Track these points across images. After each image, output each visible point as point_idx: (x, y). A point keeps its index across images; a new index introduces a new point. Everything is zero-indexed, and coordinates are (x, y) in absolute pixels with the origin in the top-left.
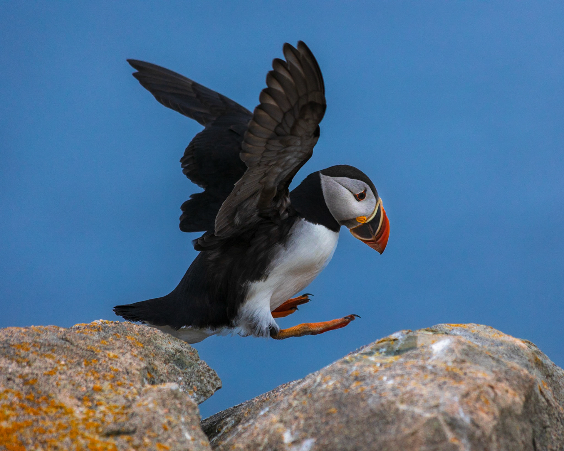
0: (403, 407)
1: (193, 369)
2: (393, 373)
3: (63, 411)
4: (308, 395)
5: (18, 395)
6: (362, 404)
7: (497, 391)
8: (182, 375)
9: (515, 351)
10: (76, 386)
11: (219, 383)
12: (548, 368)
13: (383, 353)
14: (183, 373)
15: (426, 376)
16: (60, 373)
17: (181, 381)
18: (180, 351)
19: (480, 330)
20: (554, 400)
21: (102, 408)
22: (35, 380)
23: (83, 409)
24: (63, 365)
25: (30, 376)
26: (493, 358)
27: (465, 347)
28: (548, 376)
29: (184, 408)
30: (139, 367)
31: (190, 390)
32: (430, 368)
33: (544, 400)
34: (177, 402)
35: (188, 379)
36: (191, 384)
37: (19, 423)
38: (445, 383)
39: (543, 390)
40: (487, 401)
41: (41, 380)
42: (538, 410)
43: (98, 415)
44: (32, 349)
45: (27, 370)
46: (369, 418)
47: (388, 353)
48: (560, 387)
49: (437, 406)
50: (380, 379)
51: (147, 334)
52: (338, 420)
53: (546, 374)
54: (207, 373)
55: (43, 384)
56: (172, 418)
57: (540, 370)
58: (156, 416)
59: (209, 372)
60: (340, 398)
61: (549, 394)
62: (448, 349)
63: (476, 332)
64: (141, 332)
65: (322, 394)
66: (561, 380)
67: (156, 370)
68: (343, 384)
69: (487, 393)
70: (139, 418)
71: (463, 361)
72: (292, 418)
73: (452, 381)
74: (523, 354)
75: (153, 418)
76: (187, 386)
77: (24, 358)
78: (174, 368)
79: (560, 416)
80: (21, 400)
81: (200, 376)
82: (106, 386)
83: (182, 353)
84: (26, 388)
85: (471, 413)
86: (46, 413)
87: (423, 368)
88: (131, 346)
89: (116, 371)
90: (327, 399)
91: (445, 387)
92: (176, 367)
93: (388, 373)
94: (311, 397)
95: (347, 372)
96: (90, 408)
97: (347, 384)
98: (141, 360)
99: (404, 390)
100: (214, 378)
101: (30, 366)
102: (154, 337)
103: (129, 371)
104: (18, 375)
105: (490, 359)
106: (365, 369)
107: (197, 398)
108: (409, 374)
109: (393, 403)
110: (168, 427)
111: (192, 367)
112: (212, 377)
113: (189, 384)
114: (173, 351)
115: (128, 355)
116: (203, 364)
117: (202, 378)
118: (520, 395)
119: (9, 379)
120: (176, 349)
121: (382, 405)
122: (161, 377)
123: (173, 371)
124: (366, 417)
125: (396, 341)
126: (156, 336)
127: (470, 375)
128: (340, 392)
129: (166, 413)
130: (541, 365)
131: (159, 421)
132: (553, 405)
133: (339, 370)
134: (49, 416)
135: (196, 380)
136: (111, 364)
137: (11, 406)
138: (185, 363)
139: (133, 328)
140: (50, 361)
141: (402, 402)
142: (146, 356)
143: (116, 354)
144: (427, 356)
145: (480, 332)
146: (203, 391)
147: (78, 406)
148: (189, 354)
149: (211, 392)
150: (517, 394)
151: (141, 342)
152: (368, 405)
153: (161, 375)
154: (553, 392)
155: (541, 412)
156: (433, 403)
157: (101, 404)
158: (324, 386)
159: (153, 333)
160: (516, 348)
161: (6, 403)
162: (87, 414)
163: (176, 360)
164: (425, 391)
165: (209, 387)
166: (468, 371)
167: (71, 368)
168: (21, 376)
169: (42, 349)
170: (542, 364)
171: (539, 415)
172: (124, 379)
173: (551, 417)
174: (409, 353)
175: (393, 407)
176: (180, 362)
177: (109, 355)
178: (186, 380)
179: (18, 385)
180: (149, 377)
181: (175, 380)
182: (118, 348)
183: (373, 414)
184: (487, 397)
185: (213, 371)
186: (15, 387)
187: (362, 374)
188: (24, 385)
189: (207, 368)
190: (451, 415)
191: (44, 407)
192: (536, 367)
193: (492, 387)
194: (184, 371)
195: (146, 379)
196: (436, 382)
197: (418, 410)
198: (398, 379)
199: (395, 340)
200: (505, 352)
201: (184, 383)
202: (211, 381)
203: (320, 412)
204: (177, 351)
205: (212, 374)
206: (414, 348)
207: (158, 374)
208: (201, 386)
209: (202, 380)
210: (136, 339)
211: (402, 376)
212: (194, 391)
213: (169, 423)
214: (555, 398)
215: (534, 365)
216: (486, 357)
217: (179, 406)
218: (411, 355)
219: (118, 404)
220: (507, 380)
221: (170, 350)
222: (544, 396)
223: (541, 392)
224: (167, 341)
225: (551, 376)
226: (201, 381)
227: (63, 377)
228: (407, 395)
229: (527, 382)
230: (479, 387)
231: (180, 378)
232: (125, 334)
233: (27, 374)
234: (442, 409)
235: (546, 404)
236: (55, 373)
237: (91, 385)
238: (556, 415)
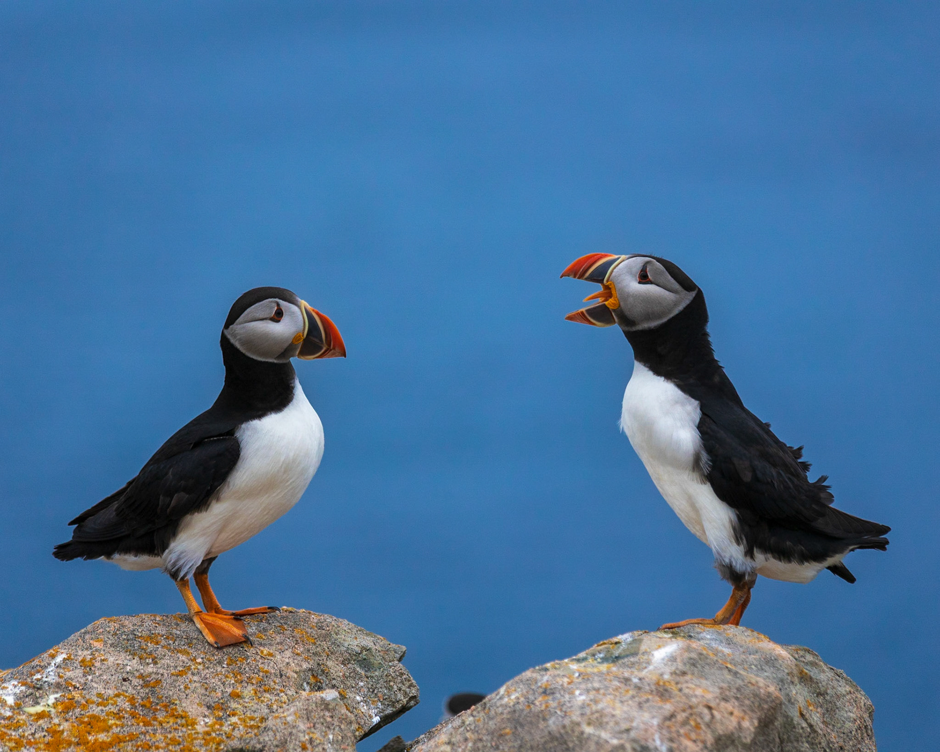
0: (589, 730)
1: (383, 672)
2: (590, 685)
3: (184, 721)
4: (486, 711)
5: (132, 700)
6: (542, 725)
7: (715, 713)
8: (366, 679)
9: (771, 661)
10: (209, 689)
11: (413, 691)
12: (820, 684)
13: (599, 660)
14: (367, 678)
15: (627, 691)
16: (193, 674)
17: (362, 687)
18: (368, 648)
19: (737, 634)
20: (822, 726)
21: (234, 719)
22: (158, 682)
23: (210, 721)
24: (200, 664)
25: (153, 676)
26: (730, 670)
27: (694, 655)
28: (819, 694)
29: (336, 723)
30: (298, 669)
31: (373, 699)
32: (635, 680)
33: (804, 725)
34: (327, 714)
35: (372, 685)
36: (375, 692)
37: (121, 735)
38: (648, 701)
39: (805, 712)
40: (698, 726)
41: (167, 681)
42: (792, 738)
43: (226, 728)
44: (163, 642)
45: (151, 669)
46: (545, 742)
47: (605, 660)
48: (837, 708)
49: (628, 731)
50: (572, 693)
51: (328, 626)
52: (510, 744)
53: (816, 691)
54: (399, 678)
55: (168, 686)
56: (317, 735)
57: (807, 686)
58: (294, 731)
59: (401, 677)
60: (520, 716)
61: (816, 718)
62: (671, 657)
63: (731, 636)
64: (319, 624)
65: (500, 709)
66: (841, 699)
67: (327, 673)
68: (527, 698)
69: (700, 715)
70: (271, 733)
71: (684, 673)
72: (462, 739)
73: (657, 698)
74: (781, 666)
75: (291, 734)
76: (370, 693)
77: (151, 653)
78: (354, 670)
79: (831, 745)
80: (133, 706)
81: (390, 681)
82: (248, 691)
83: (370, 651)
84: (143, 692)
85: (671, 740)
86: (161, 724)
87: (627, 680)
88: (297, 641)
89: (267, 672)
90: (505, 716)
91: (646, 705)
92: (358, 669)
93: (583, 686)
94: (487, 714)
95: (536, 683)
96: (219, 718)
97: (531, 697)
98: (306, 660)
99: (594, 708)
100: (407, 684)
101: (155, 663)
102: (336, 631)
103: (283, 673)
104: (137, 674)
105: (726, 672)
106: (558, 679)
107: (382, 709)
108: (607, 688)
109: (578, 724)
110: (309, 746)
111: (381, 669)
112: (405, 683)
113: (374, 691)
114: (358, 650)
115: (288, 653)
116: (395, 667)
117: (392, 684)
118: (751, 718)
119: (124, 680)
120: (363, 647)
121: (564, 727)
122: (334, 682)
123: (352, 674)
124: (543, 740)
125: (618, 645)
126: (339, 629)
127: (686, 691)
128: (521, 707)
129: (309, 728)
130: (808, 679)
131: (297, 737)
132: (820, 731)
133: (528, 680)
134: (163, 728)
135: (383, 686)
136: (262, 663)
137: (118, 715)
138: (373, 664)
139: (309, 619)
140: (183, 658)
141: (589, 724)
142: (315, 654)
143: (271, 651)
144: (644, 665)
145: (736, 635)
146: (391, 701)
147: (205, 716)
148: (381, 654)
149: (401, 702)
150: (747, 717)
151: (313, 637)
152: (548, 726)
153: (334, 679)
154: (824, 714)
155: (797, 741)
156: (624, 726)
157: (234, 715)
158: (506, 700)
159: (336, 626)
160: (773, 658)
161: (114, 709)
162: (212, 726)
163: (361, 660)
164: (619, 711)
165: (399, 695)
166: (684, 686)
167: (208, 668)
168: (142, 676)
169: (177, 643)
170: (811, 678)
171: (795, 744)
172: (274, 683)
173: (815, 746)
174: (626, 660)
175: (577, 730)
176: (366, 664)
177: (262, 652)
178: (370, 686)
179: (134, 687)
180: (312, 681)
181: (354, 685)
182: (278, 644)
183: (552, 737)
184: (699, 720)
185: (408, 675)
186: (130, 690)
187: (553, 686)
188: (142, 687)
189: (400, 671)
190: (643, 743)
191: (160, 716)
192: (800, 682)
193: (710, 708)
194: (369, 674)
195: (308, 683)
196: (637, 699)
197: (604, 735)
198: (592, 695)
199: (616, 643)
200: (755, 662)
201: (366, 690)
202: (404, 688)
203: (491, 733)
204: (364, 648)
205: (405, 679)
206: (635, 654)
207: (329, 677)
208: (389, 694)
209: (392, 687)
210: (307, 633)
211: (597, 690)
212: (379, 700)
213: (311, 741)
214: (824, 722)
215: (796, 680)
216: (720, 669)
217: (329, 719)
218: (627, 663)
219: (256, 715)
220: (737, 698)
221: (353, 648)
222: (806, 720)
223: (802, 715)
224: (353, 636)
225: (823, 694)
226: (390, 688)
227: (196, 678)
228: (597, 715)
229: (767, 702)
230: (691, 707)
231: (362, 684)
232: (296, 626)
233: (150, 675)
234: (633, 734)
235: (809, 730)
236: (186, 673)
237: (229, 690)
238: (824, 744)
